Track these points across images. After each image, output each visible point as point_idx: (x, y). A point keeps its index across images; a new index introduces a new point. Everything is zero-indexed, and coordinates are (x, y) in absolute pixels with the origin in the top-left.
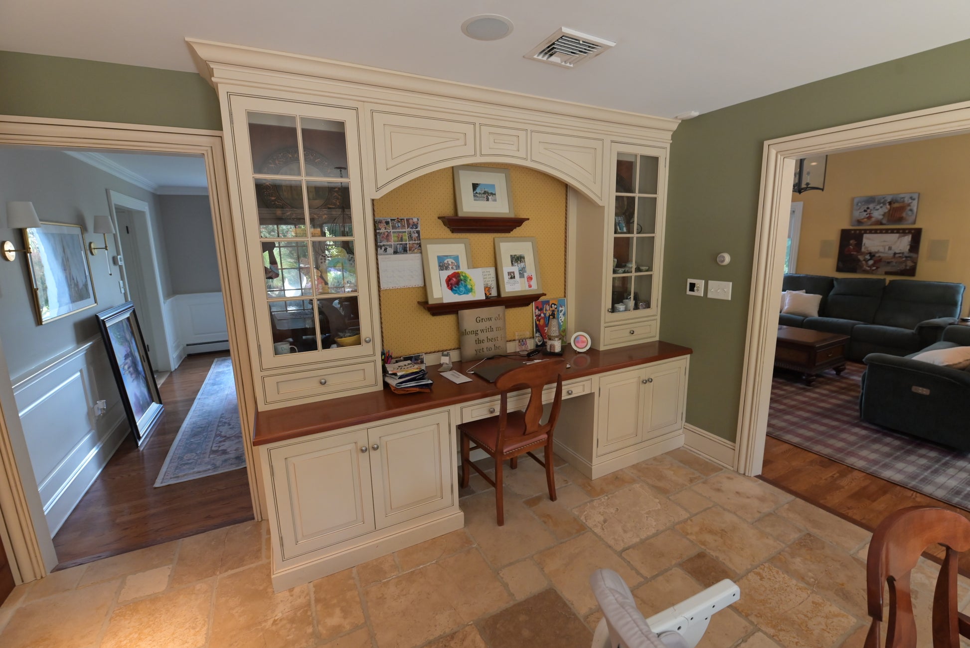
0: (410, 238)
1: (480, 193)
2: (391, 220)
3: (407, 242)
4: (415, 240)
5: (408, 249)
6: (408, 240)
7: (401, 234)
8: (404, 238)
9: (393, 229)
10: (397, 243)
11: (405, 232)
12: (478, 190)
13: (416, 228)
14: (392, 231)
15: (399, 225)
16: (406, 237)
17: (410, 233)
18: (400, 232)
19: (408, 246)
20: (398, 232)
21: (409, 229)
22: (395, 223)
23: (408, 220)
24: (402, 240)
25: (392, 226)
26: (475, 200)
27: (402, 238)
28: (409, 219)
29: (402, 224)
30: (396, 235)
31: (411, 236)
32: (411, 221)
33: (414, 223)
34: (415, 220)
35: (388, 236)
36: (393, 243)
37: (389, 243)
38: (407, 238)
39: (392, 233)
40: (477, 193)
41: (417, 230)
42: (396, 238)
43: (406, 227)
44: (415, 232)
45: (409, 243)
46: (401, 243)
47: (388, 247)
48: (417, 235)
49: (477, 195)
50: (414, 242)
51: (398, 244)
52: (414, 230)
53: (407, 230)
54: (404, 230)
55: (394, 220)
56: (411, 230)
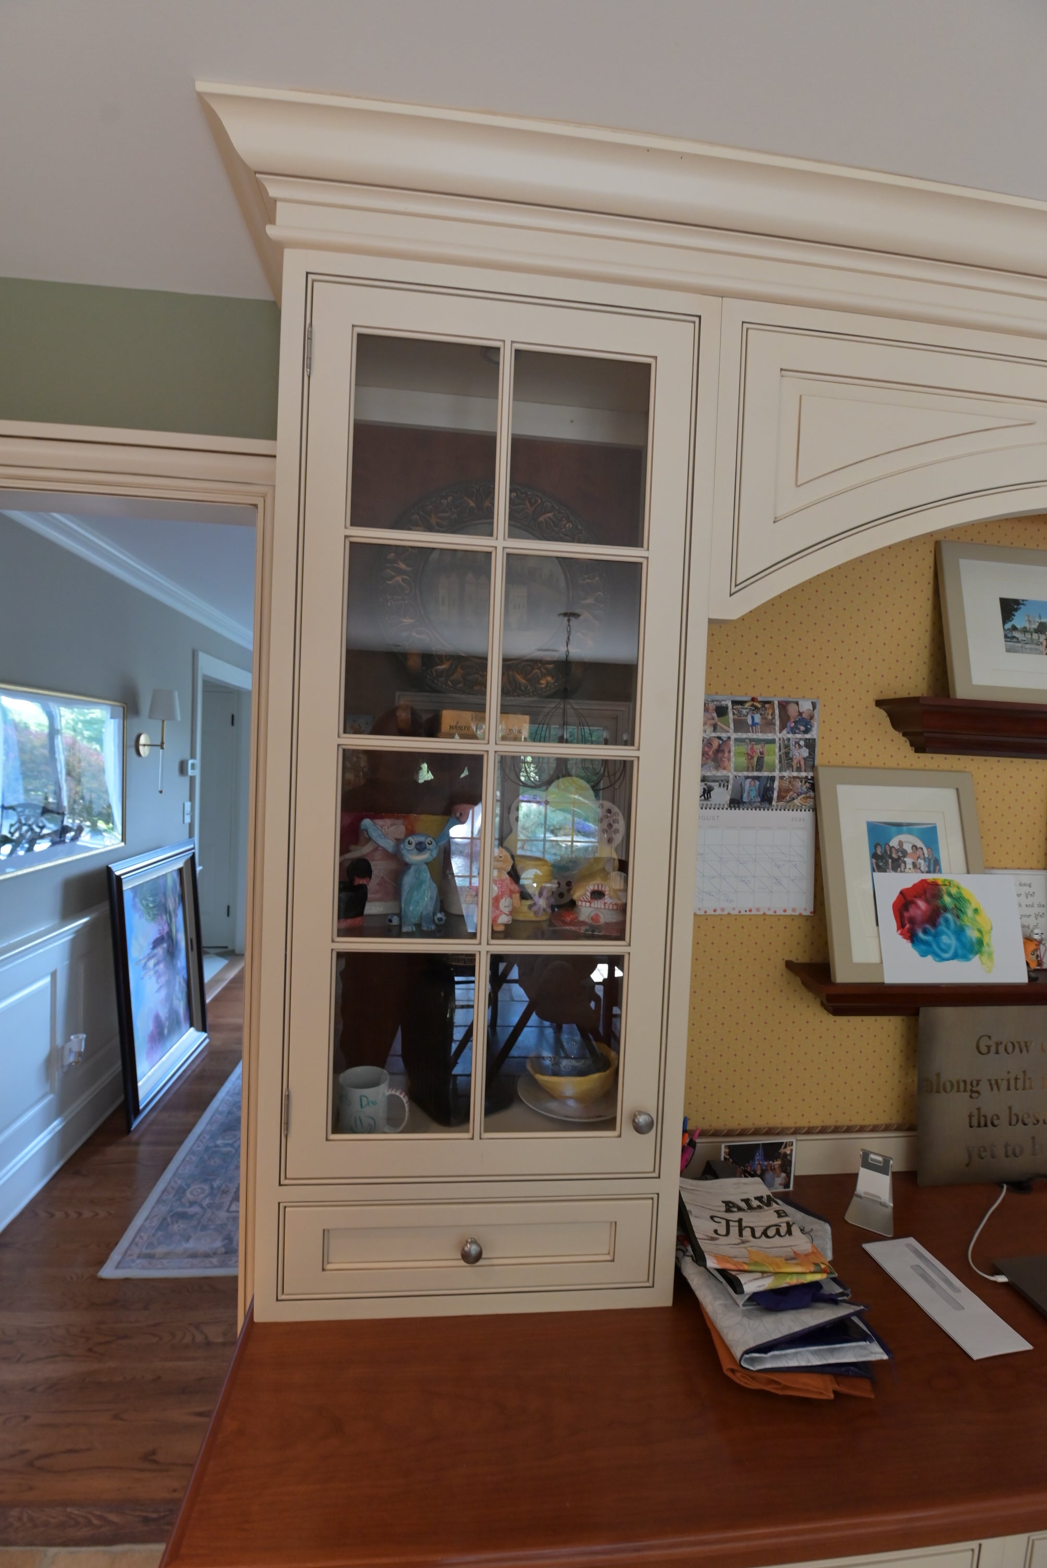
0: (787, 760)
1: (1025, 631)
2: (735, 703)
3: (776, 774)
4: (799, 769)
5: (775, 795)
6: (778, 767)
7: (758, 748)
8: (767, 759)
9: (736, 730)
10: (746, 774)
11: (773, 741)
12: (1019, 620)
13: (807, 731)
14: (734, 736)
15: (758, 718)
16: (773, 756)
17: (786, 746)
18: (758, 741)
19: (776, 784)
20: (751, 740)
21: (785, 734)
22: (744, 711)
23: (783, 706)
24: (759, 767)
25: (735, 721)
26: (1008, 650)
27: (760, 760)
28: (788, 703)
29: (764, 717)
30: (744, 748)
31: (787, 754)
32: (792, 710)
33: (800, 714)
34: (806, 706)
35: (719, 750)
36: (731, 774)
37: (720, 773)
38: (777, 761)
39: (732, 742)
40: (1014, 628)
41: (808, 736)
42: (743, 760)
43: (777, 728)
44: (802, 743)
45: (782, 778)
46: (756, 774)
47: (715, 785)
48: (805, 752)
49: (1016, 634)
50: (795, 774)
51: (747, 777)
52: (799, 736)
53: (778, 735)
54: (769, 736)
55: (742, 703)
56: (790, 736)
